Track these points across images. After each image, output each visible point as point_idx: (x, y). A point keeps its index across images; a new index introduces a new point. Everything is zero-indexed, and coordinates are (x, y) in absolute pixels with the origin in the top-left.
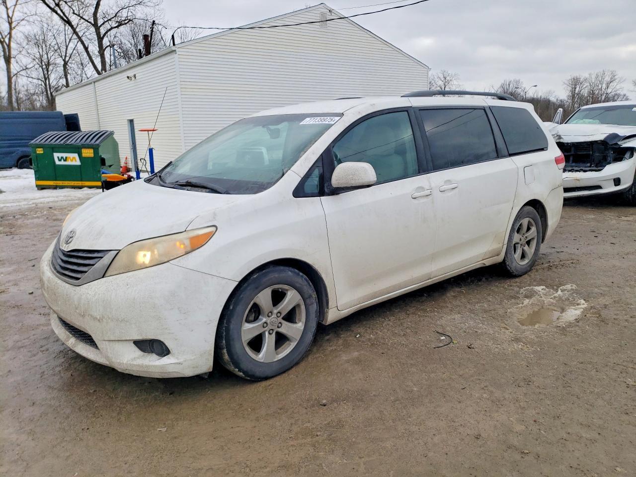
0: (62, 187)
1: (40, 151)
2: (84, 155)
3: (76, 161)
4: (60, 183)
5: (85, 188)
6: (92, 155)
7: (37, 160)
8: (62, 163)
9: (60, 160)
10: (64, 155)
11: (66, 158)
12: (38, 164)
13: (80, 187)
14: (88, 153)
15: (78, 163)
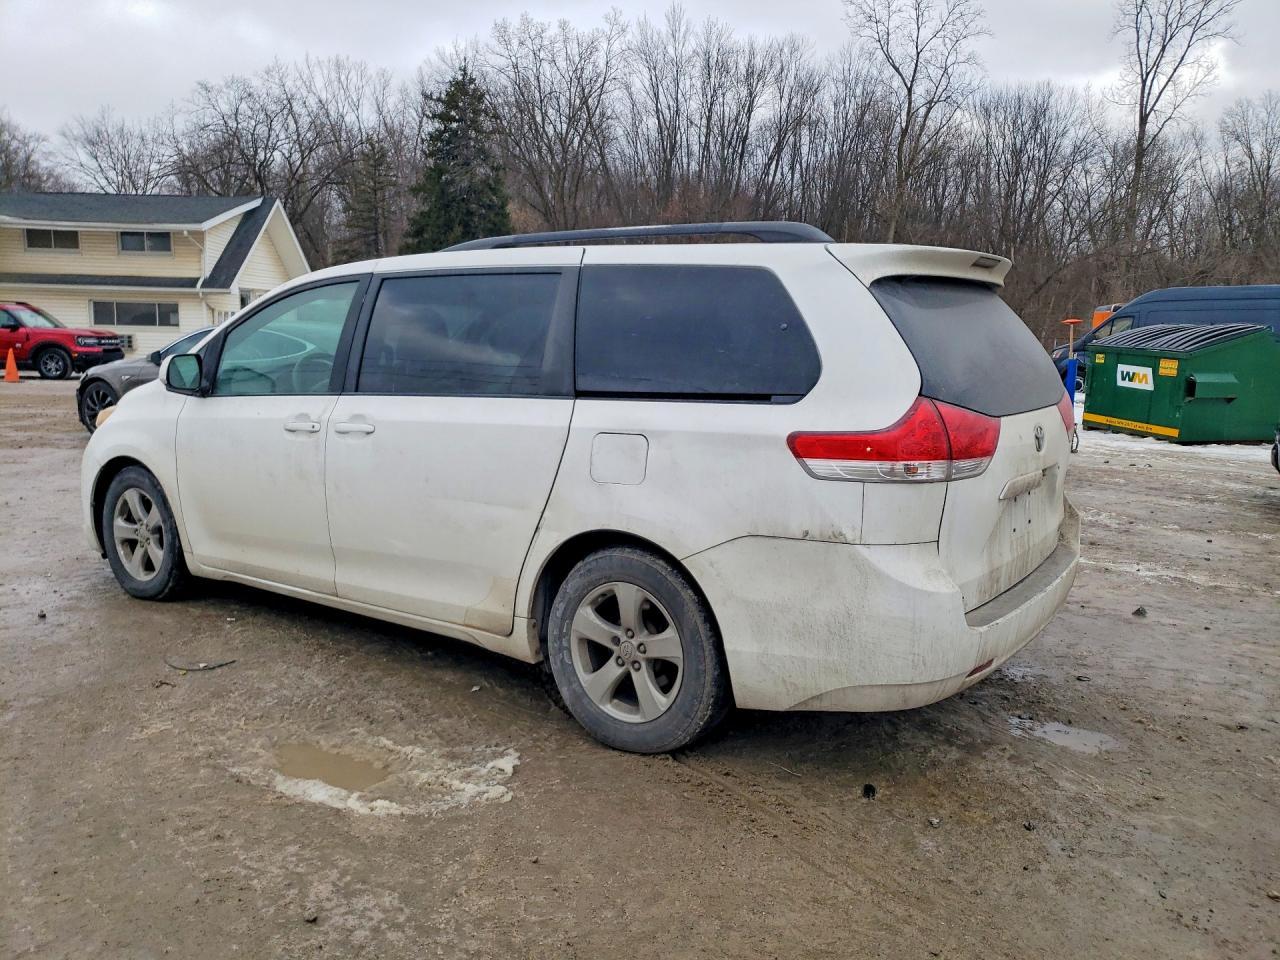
0: (1117, 430)
1: (1100, 359)
2: (1162, 372)
3: (1146, 383)
4: (1116, 422)
5: (1151, 438)
6: (1174, 373)
7: (1092, 377)
8: (1126, 384)
9: (1123, 379)
10: (1132, 369)
11: (1134, 374)
12: (1092, 383)
13: (1143, 435)
14: (1169, 368)
15: (1149, 386)
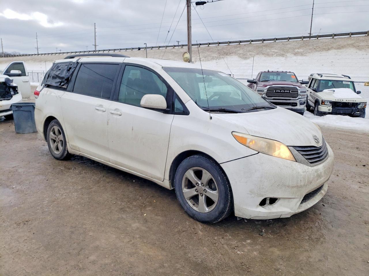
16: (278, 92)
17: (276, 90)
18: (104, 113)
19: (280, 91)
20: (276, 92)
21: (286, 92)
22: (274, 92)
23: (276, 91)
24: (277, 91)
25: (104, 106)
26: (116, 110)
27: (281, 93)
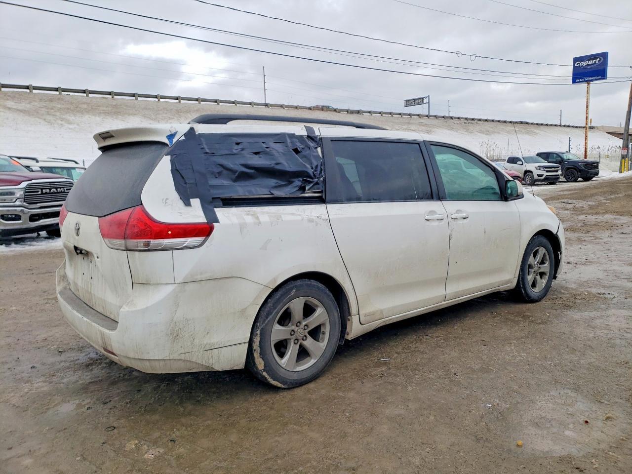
16: (46, 193)
17: (42, 189)
18: (443, 222)
19: (50, 191)
20: (42, 193)
21: (59, 191)
22: (39, 193)
23: (42, 191)
24: (44, 191)
25: (438, 212)
26: (458, 211)
27: (52, 193)
